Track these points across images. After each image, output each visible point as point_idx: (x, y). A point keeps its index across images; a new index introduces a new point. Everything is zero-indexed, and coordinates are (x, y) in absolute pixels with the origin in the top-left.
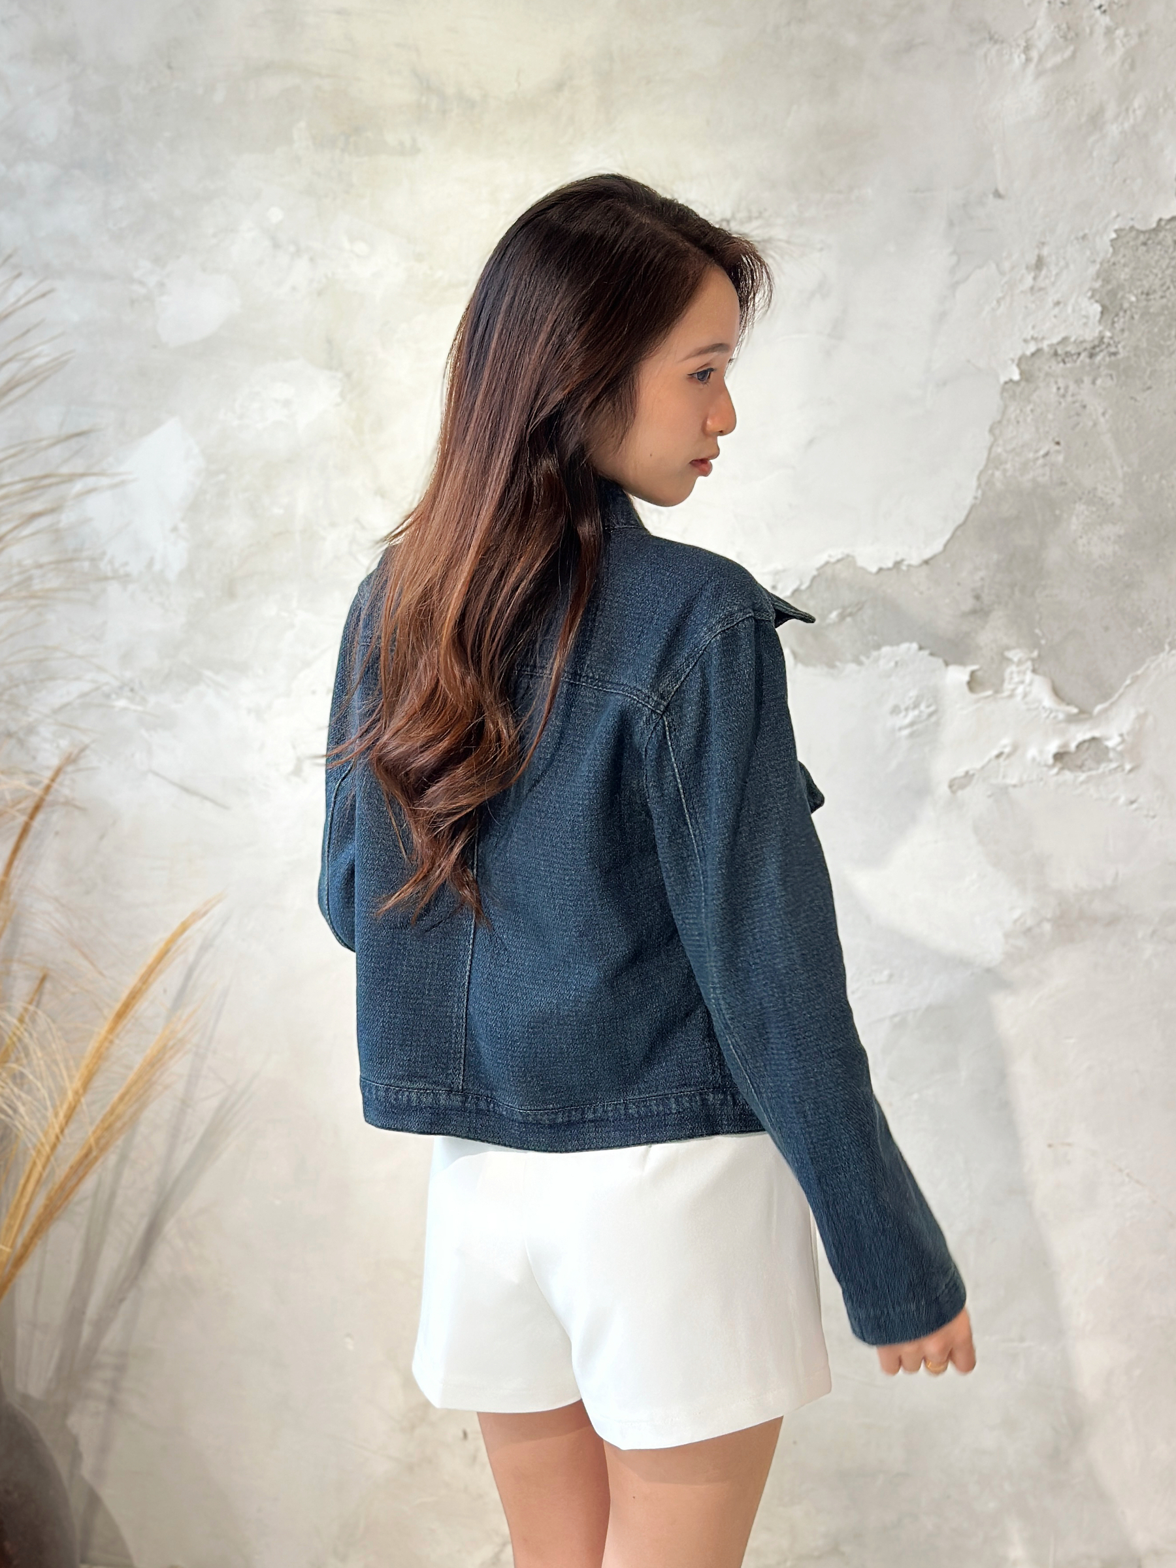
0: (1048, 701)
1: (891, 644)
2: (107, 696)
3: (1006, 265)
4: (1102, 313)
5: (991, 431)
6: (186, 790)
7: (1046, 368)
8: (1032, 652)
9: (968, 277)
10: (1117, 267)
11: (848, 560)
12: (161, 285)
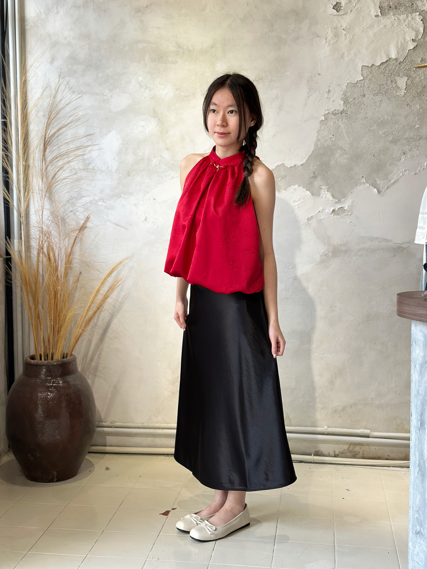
0: (331, 198)
1: (293, 185)
2: (97, 201)
3: (321, 92)
4: (344, 103)
5: (317, 132)
6: (117, 225)
7: (331, 117)
8: (327, 186)
9: (312, 95)
10: (348, 92)
11: (283, 165)
12: (112, 96)
